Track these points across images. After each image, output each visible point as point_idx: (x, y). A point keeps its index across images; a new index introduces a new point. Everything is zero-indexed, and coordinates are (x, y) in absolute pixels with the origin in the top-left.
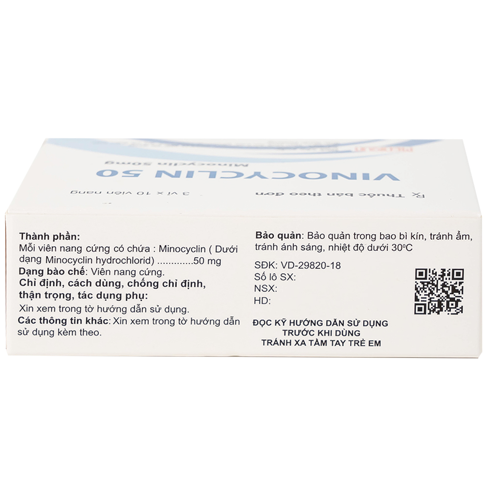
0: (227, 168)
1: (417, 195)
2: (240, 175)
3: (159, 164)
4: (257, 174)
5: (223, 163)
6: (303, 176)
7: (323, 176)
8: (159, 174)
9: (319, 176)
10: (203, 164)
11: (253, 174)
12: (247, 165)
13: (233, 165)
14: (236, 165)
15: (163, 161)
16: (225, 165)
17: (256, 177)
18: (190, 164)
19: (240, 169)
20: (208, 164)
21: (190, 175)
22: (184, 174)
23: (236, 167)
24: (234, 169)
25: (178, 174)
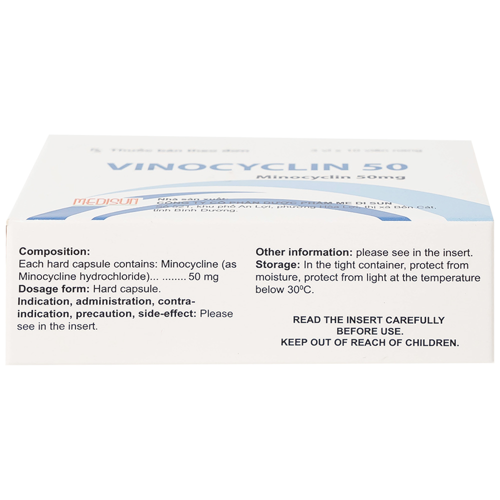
0: (278, 174)
1: (97, 150)
2: (265, 167)
3: (349, 178)
4: (247, 168)
5: (284, 179)
6: (202, 167)
7: (182, 167)
8: (345, 167)
9: (186, 167)
10: (304, 178)
11: (252, 168)
12: (258, 177)
13: (272, 177)
14: (269, 177)
15: (346, 180)
16: (280, 178)
17: (248, 165)
18: (318, 177)
19: (265, 173)
20: (298, 177)
21: (314, 167)
22: (321, 167)
23: (269, 175)
24: (272, 174)
25: (327, 167)
